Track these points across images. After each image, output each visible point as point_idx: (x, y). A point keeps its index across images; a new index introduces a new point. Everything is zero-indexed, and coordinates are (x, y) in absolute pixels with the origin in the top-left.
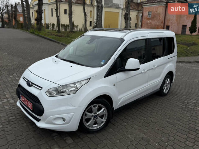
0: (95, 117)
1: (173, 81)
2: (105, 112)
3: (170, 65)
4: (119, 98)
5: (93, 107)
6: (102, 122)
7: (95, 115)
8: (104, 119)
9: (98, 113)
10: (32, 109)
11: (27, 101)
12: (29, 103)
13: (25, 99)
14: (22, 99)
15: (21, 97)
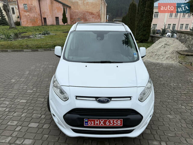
10: (121, 125)
11: (108, 121)
12: (115, 121)
13: (102, 121)
14: (91, 123)
15: (86, 122)
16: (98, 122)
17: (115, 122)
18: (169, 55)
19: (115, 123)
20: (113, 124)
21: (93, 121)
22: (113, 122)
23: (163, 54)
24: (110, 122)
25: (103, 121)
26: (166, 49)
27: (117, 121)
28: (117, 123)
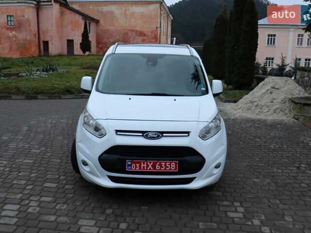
10: (176, 169)
11: (158, 163)
12: (167, 163)
13: (150, 163)
14: (136, 167)
15: (129, 165)
16: (145, 165)
17: (167, 165)
18: (277, 106)
19: (168, 167)
20: (165, 168)
21: (138, 163)
22: (165, 165)
23: (269, 104)
24: (160, 165)
25: (152, 163)
26: (274, 95)
27: (171, 163)
28: (171, 166)
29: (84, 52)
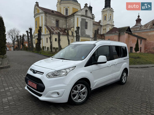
0: (79, 93)
1: (128, 75)
2: (86, 90)
3: (125, 63)
4: (95, 81)
5: (77, 86)
6: (84, 97)
7: (79, 92)
8: (85, 95)
9: (81, 91)
10: (36, 88)
12: (34, 84)
14: (29, 83)
29: (136, 51)
